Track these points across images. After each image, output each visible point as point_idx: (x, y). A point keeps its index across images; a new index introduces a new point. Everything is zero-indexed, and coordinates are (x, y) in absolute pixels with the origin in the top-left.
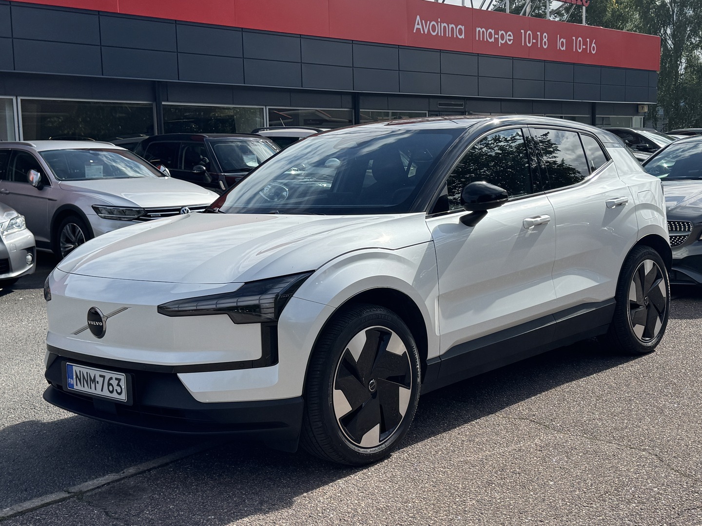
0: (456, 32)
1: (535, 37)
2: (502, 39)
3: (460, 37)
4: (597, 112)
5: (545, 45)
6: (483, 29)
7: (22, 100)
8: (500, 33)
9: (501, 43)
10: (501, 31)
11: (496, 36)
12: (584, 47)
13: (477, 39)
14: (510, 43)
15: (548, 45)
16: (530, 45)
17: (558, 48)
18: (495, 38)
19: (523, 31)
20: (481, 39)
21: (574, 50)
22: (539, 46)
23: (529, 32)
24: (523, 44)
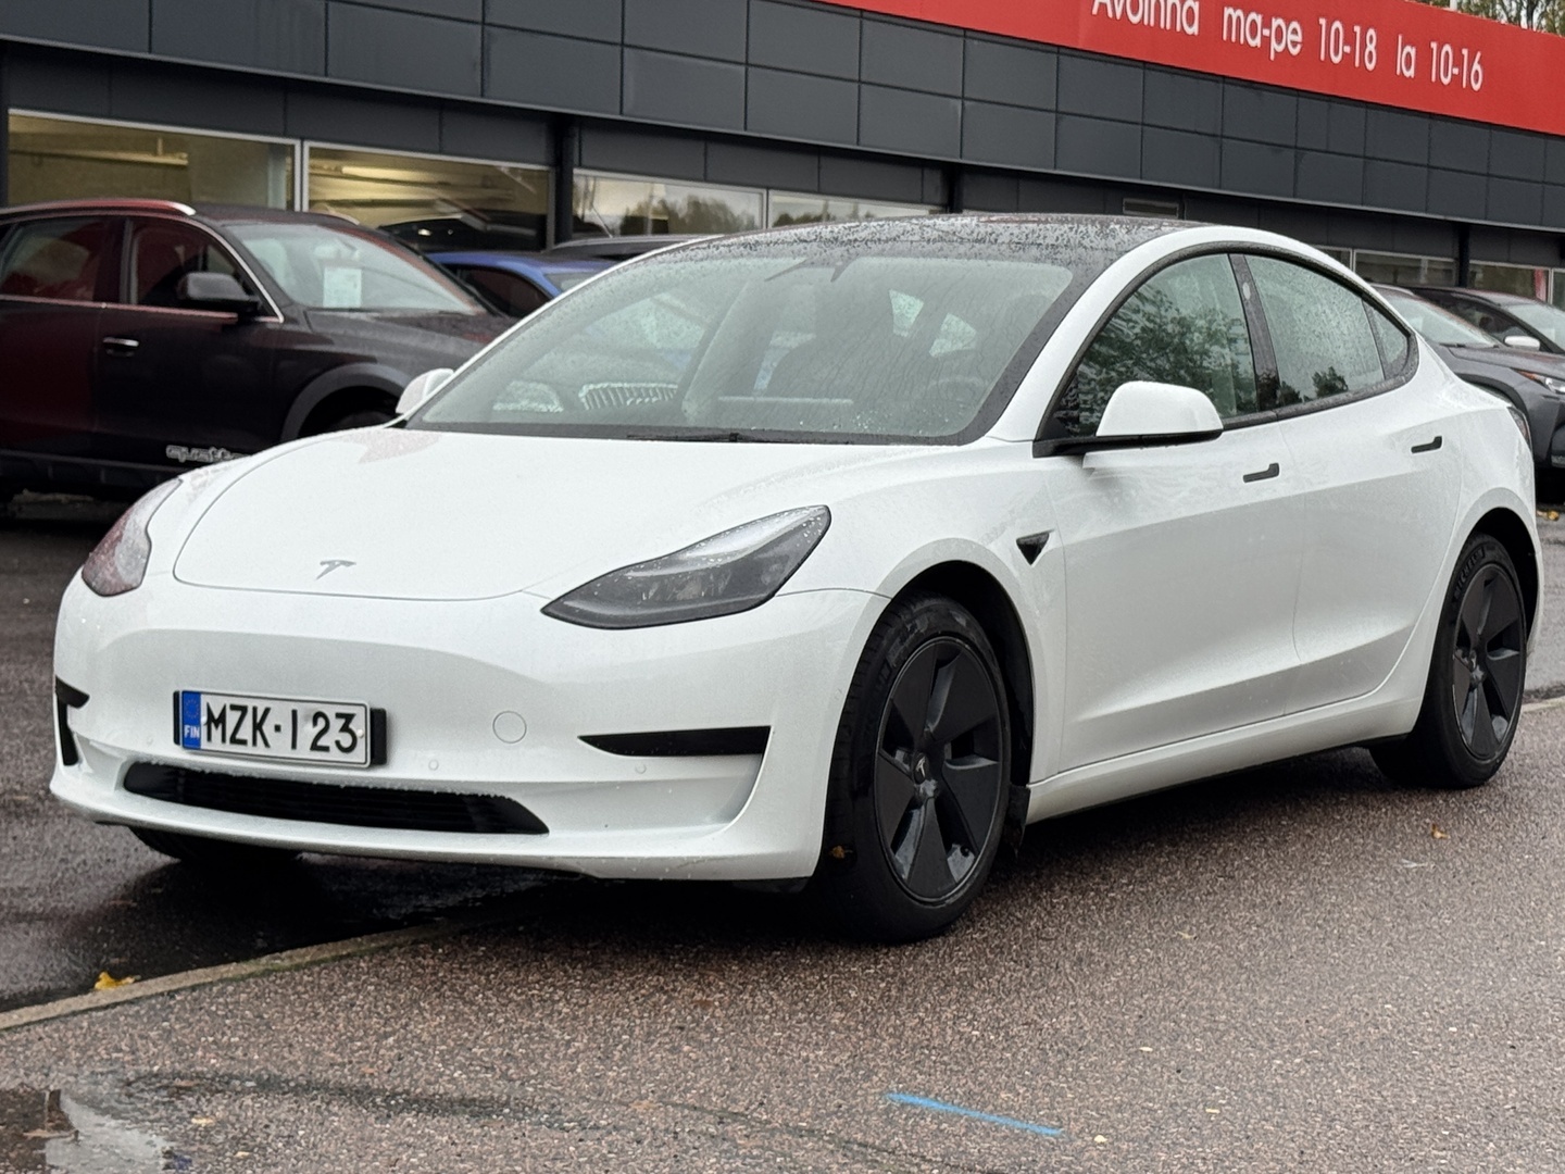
0: (1182, 16)
1: (1350, 40)
2: (1279, 41)
3: (1189, 31)
4: (1472, 249)
5: (1370, 61)
6: (1240, 13)
7: (311, 149)
8: (1277, 22)
9: (1276, 52)
10: (1277, 17)
11: (1266, 32)
12: (1456, 71)
13: (1225, 37)
14: (1294, 51)
15: (1377, 63)
16: (1336, 59)
17: (1398, 72)
18: (1263, 37)
19: (1323, 21)
20: (1233, 39)
21: (1434, 79)
22: (1357, 64)
23: (1337, 25)
24: (1322, 57)
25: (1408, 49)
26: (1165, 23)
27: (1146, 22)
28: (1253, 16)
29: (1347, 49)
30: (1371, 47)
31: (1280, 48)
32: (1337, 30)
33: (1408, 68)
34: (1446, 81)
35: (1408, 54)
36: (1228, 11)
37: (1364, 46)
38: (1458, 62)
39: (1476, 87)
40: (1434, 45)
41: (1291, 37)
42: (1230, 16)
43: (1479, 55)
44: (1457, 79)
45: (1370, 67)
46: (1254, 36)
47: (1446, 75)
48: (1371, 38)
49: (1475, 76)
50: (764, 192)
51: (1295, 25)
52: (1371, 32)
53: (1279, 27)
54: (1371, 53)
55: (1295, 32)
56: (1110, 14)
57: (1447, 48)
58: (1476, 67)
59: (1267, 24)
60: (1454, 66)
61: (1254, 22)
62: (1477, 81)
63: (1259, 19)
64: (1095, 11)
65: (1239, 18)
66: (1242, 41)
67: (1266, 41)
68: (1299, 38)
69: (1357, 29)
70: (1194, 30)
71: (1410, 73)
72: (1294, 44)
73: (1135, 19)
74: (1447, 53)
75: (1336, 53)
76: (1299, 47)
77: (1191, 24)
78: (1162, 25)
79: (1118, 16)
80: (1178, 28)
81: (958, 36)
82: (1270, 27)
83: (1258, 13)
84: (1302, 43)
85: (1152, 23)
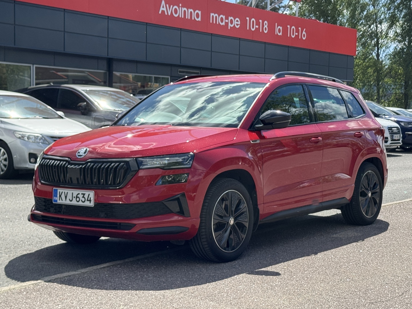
0: (194, 15)
1: (257, 24)
2: (231, 24)
3: (197, 20)
5: (266, 30)
6: (216, 15)
8: (230, 18)
9: (230, 27)
10: (230, 17)
11: (227, 21)
12: (297, 34)
13: (211, 22)
14: (238, 27)
15: (268, 30)
16: (253, 30)
17: (276, 34)
18: (225, 22)
19: (248, 18)
20: (214, 22)
21: (289, 36)
22: (261, 31)
23: (253, 19)
24: (248, 29)
25: (279, 27)
26: (188, 17)
27: (180, 16)
28: (221, 16)
29: (257, 27)
30: (266, 26)
31: (232, 26)
32: (253, 21)
33: (279, 32)
34: (293, 37)
35: (279, 29)
36: (212, 14)
37: (263, 26)
38: (297, 31)
39: (304, 39)
40: (289, 26)
41: (236, 23)
42: (213, 16)
43: (305, 29)
44: (297, 36)
45: (266, 32)
46: (222, 22)
47: (293, 35)
48: (266, 24)
49: (304, 35)
50: (32, 66)
51: (237, 19)
52: (266, 22)
53: (231, 20)
54: (266, 28)
55: (237, 21)
56: (166, 14)
57: (293, 27)
58: (304, 33)
59: (227, 18)
60: (296, 32)
61: (222, 19)
62: (304, 36)
63: (224, 17)
64: (160, 12)
65: (216, 17)
66: (218, 23)
67: (227, 24)
68: (239, 23)
69: (261, 21)
70: (199, 19)
71: (281, 34)
72: (237, 25)
73: (176, 16)
74: (293, 29)
75: (253, 27)
76: (239, 26)
77: (198, 17)
78: (187, 18)
79: (169, 14)
80: (193, 19)
81: (106, 18)
82: (228, 19)
83: (223, 15)
84: (240, 24)
85: (183, 17)
